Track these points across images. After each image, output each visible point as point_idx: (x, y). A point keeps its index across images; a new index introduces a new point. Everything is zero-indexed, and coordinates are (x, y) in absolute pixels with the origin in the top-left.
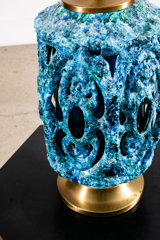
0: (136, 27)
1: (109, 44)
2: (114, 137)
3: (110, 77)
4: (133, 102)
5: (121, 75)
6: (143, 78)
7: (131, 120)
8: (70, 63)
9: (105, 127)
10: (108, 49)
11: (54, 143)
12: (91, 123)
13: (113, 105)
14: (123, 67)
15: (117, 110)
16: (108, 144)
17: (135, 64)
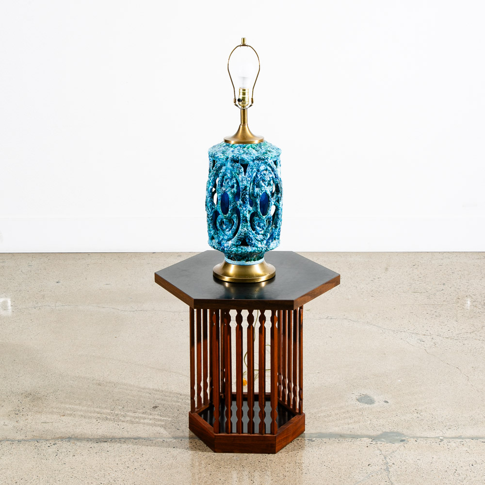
0: (259, 152)
1: (243, 157)
2: (245, 212)
3: (243, 175)
4: (257, 193)
5: (249, 174)
6: (264, 181)
7: (256, 204)
8: (224, 168)
9: (241, 206)
10: (243, 160)
11: (212, 220)
12: (233, 203)
13: (244, 191)
14: (251, 170)
15: (247, 194)
16: (242, 216)
17: (258, 171)
